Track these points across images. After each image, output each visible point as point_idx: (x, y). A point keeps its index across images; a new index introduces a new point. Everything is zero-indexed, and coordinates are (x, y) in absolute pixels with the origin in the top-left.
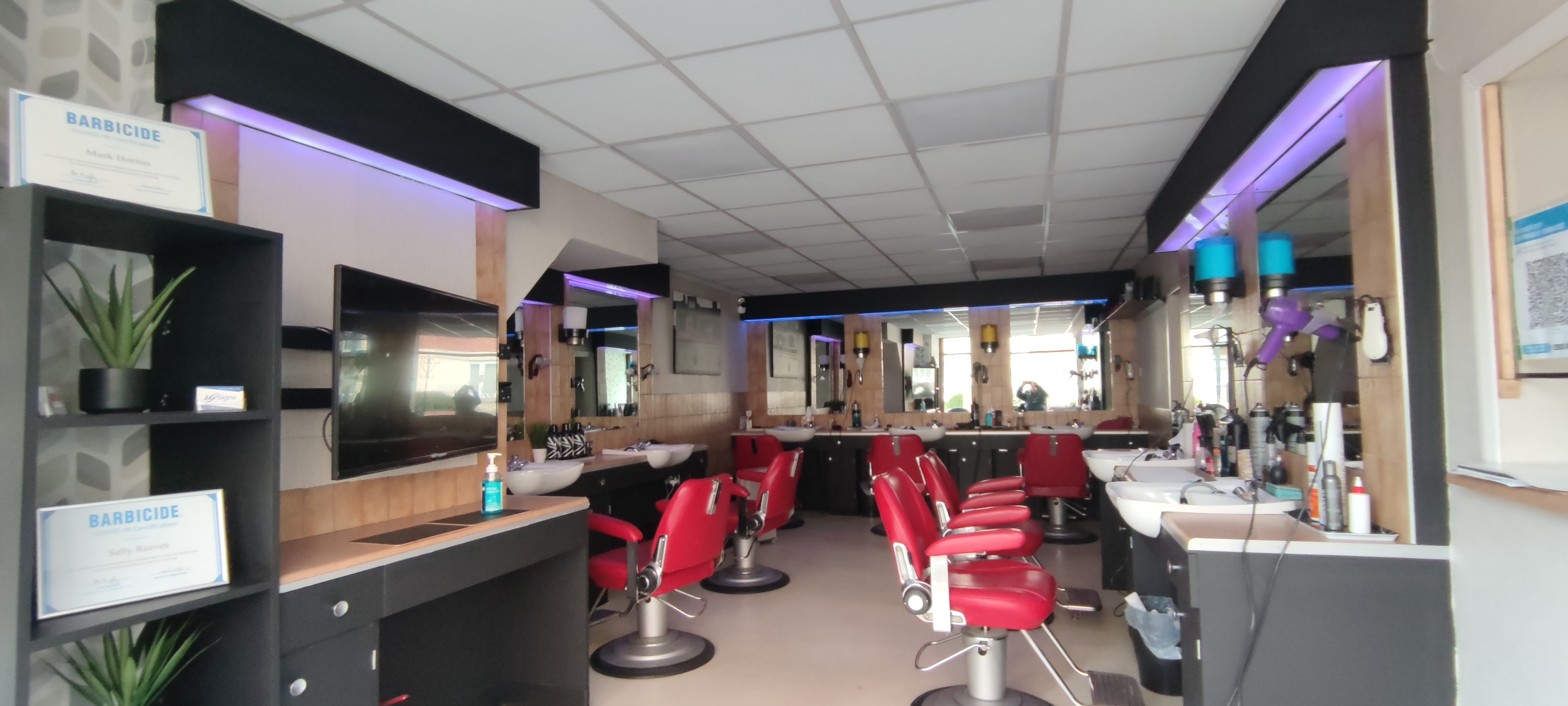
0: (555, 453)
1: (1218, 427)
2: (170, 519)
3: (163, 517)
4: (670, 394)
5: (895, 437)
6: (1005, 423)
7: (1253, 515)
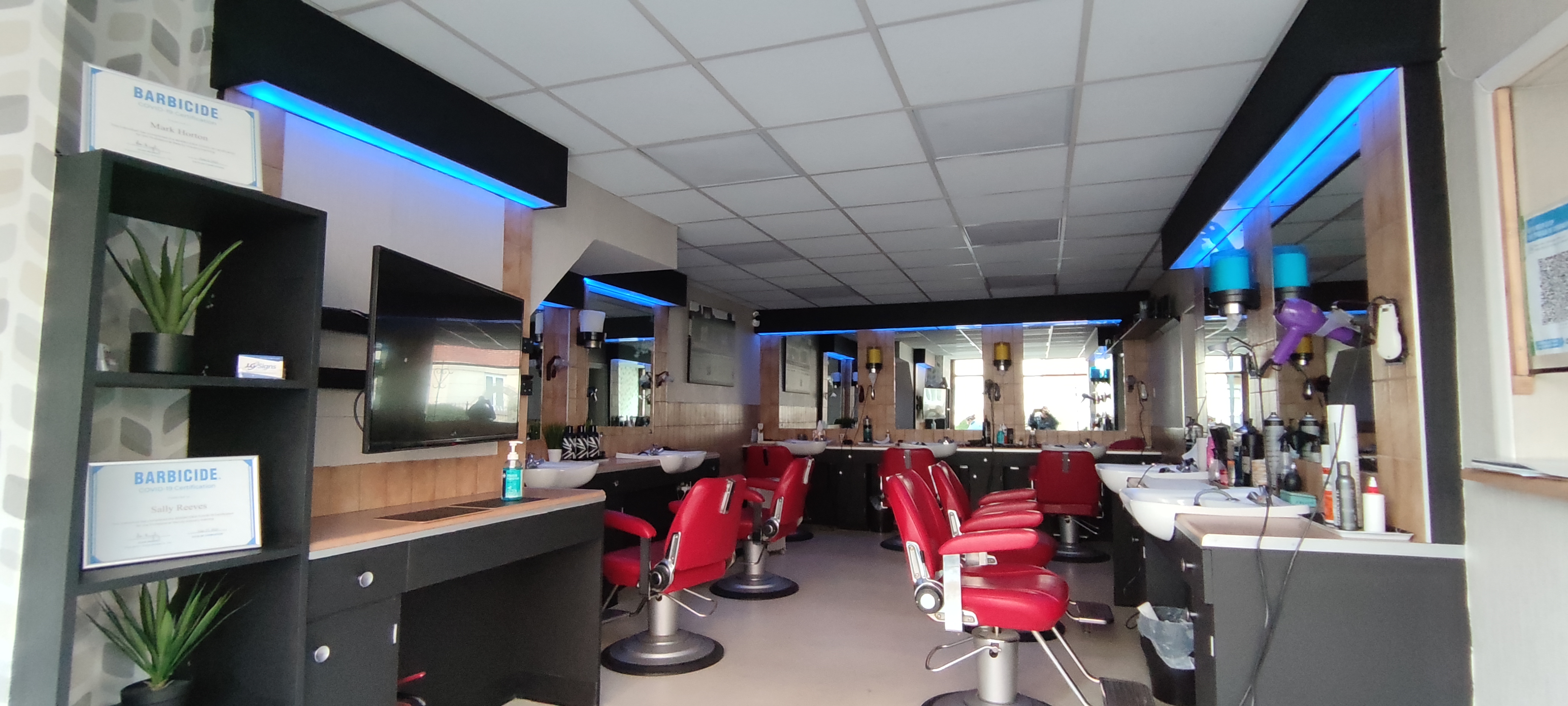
0: (570, 453)
1: (1233, 439)
2: (209, 481)
3: (202, 479)
4: (683, 403)
5: (906, 451)
6: (1017, 442)
7: (1267, 518)
